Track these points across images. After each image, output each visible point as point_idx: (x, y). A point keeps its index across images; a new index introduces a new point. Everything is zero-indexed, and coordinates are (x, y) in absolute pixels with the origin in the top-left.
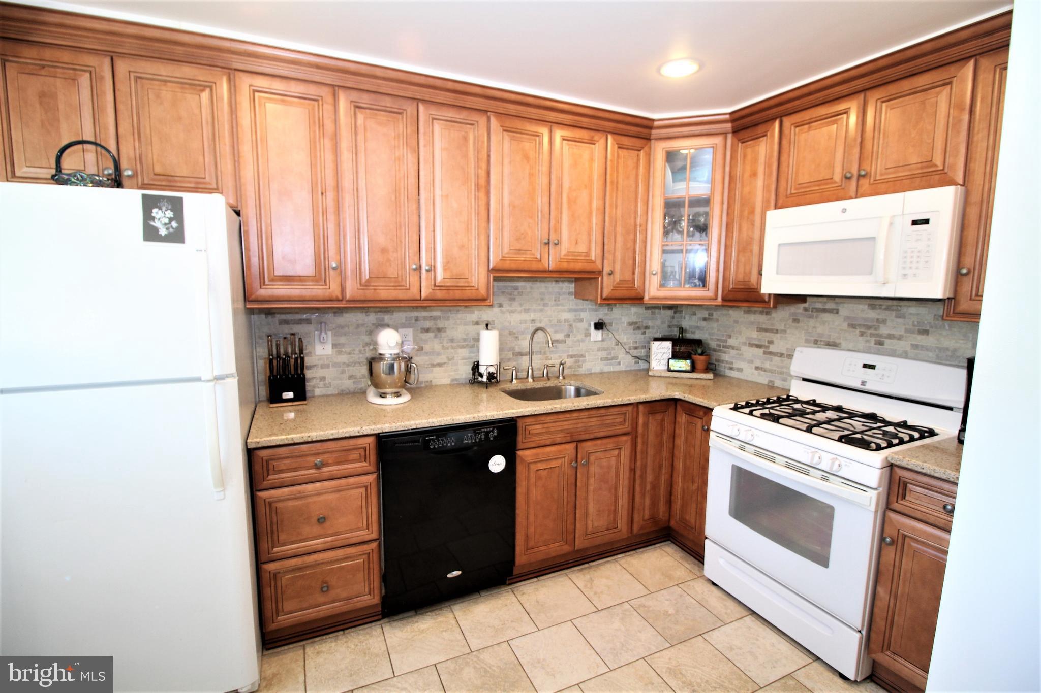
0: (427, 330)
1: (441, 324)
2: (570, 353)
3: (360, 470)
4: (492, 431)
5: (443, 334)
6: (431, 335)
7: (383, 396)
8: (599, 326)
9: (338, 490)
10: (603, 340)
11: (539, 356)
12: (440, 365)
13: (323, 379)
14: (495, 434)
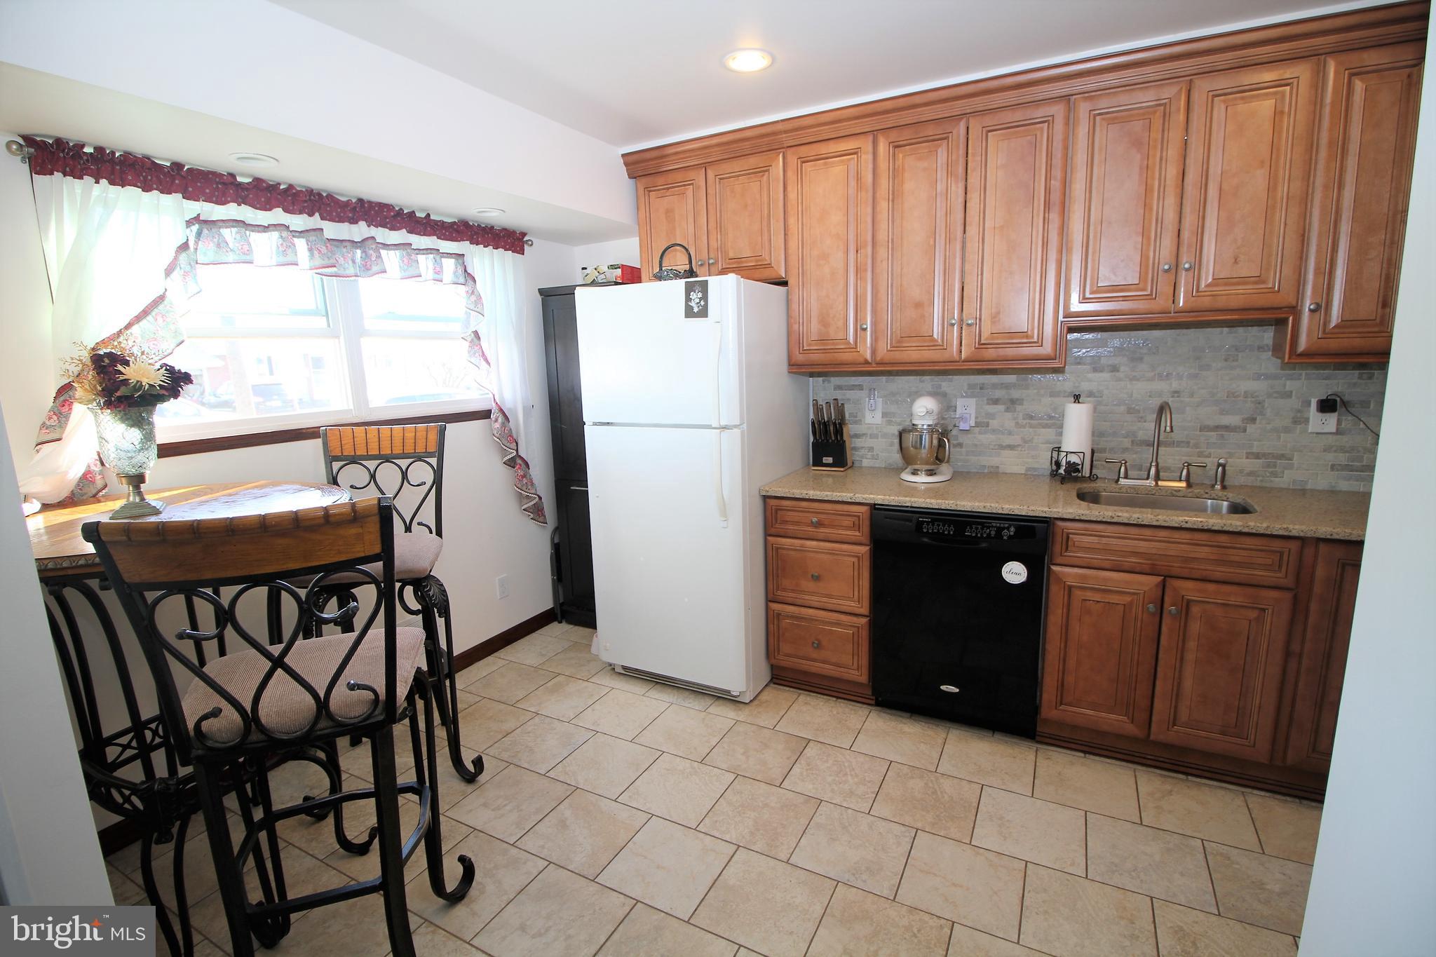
0: (996, 402)
1: (1016, 394)
2: (1255, 450)
3: (854, 539)
4: (1008, 528)
5: (1019, 408)
6: (1001, 407)
7: (915, 473)
8: (1327, 406)
9: (831, 553)
10: (1339, 432)
11: (1185, 450)
12: (1011, 447)
13: (871, 449)
14: (1012, 533)
